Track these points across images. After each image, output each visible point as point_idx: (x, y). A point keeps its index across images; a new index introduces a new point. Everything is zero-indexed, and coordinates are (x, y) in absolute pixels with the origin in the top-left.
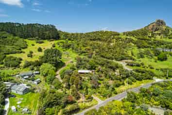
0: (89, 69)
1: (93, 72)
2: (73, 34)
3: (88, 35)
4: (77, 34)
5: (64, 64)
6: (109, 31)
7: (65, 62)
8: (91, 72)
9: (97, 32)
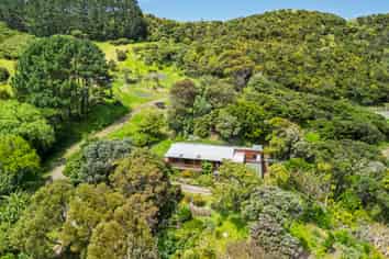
0: (229, 140)
1: (250, 157)
2: (189, 25)
3: (236, 25)
4: (203, 25)
5: (127, 111)
6: (310, 10)
7: (133, 105)
8: (240, 158)
9: (268, 14)
